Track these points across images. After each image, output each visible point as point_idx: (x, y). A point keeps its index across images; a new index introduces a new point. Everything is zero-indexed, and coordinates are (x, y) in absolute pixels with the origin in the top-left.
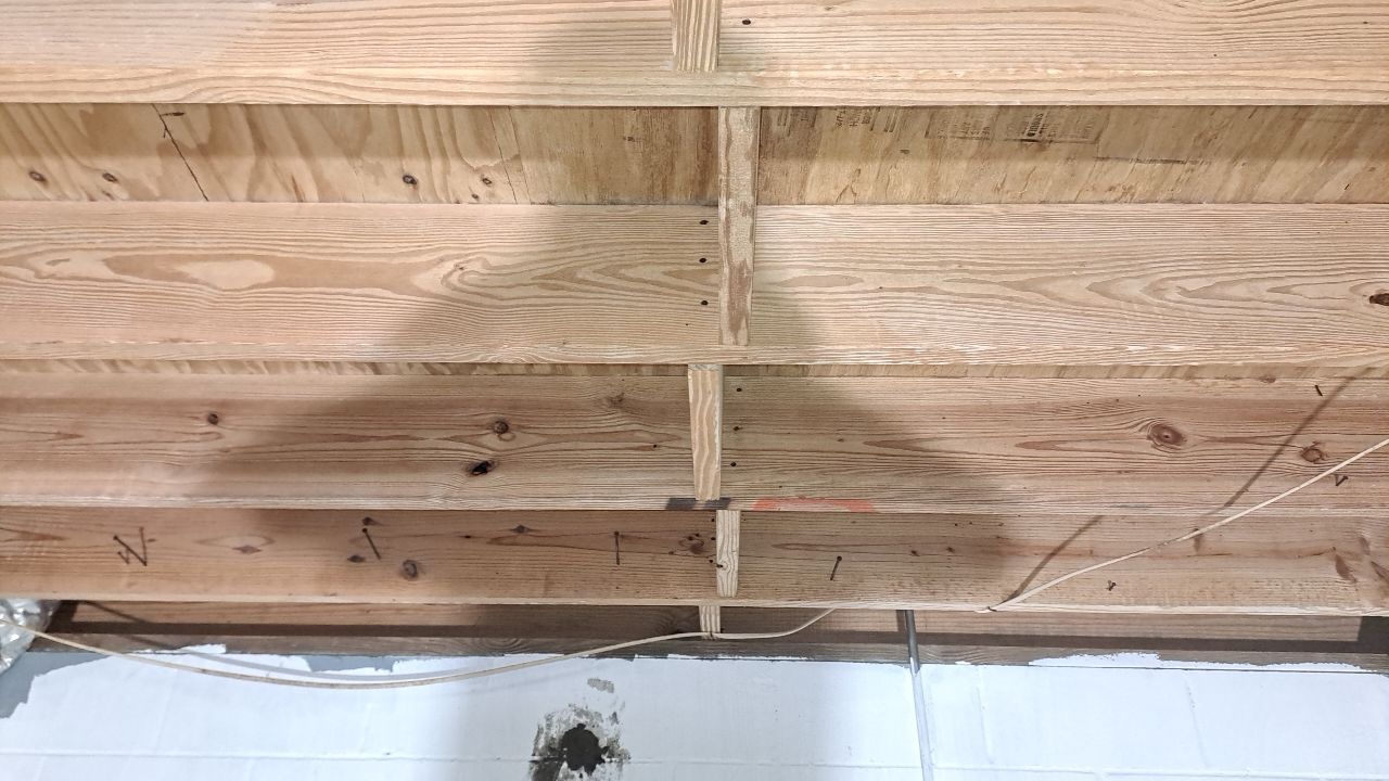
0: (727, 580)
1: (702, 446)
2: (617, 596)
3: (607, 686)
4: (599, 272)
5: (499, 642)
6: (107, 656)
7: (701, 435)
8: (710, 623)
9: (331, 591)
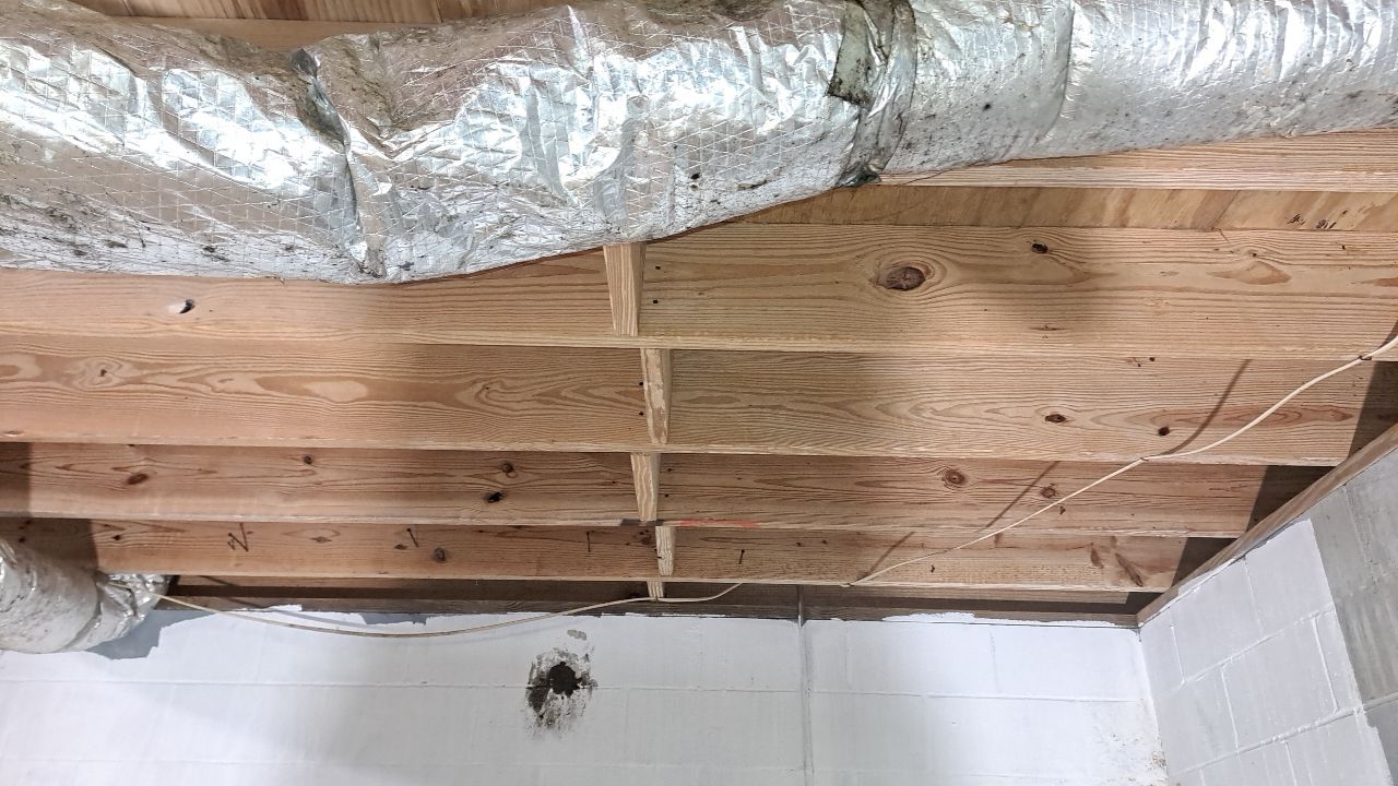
0: (666, 565)
1: (642, 492)
2: (589, 574)
3: (582, 636)
4: (574, 391)
5: (503, 603)
6: (213, 613)
7: (641, 486)
8: (656, 591)
9: (383, 570)
